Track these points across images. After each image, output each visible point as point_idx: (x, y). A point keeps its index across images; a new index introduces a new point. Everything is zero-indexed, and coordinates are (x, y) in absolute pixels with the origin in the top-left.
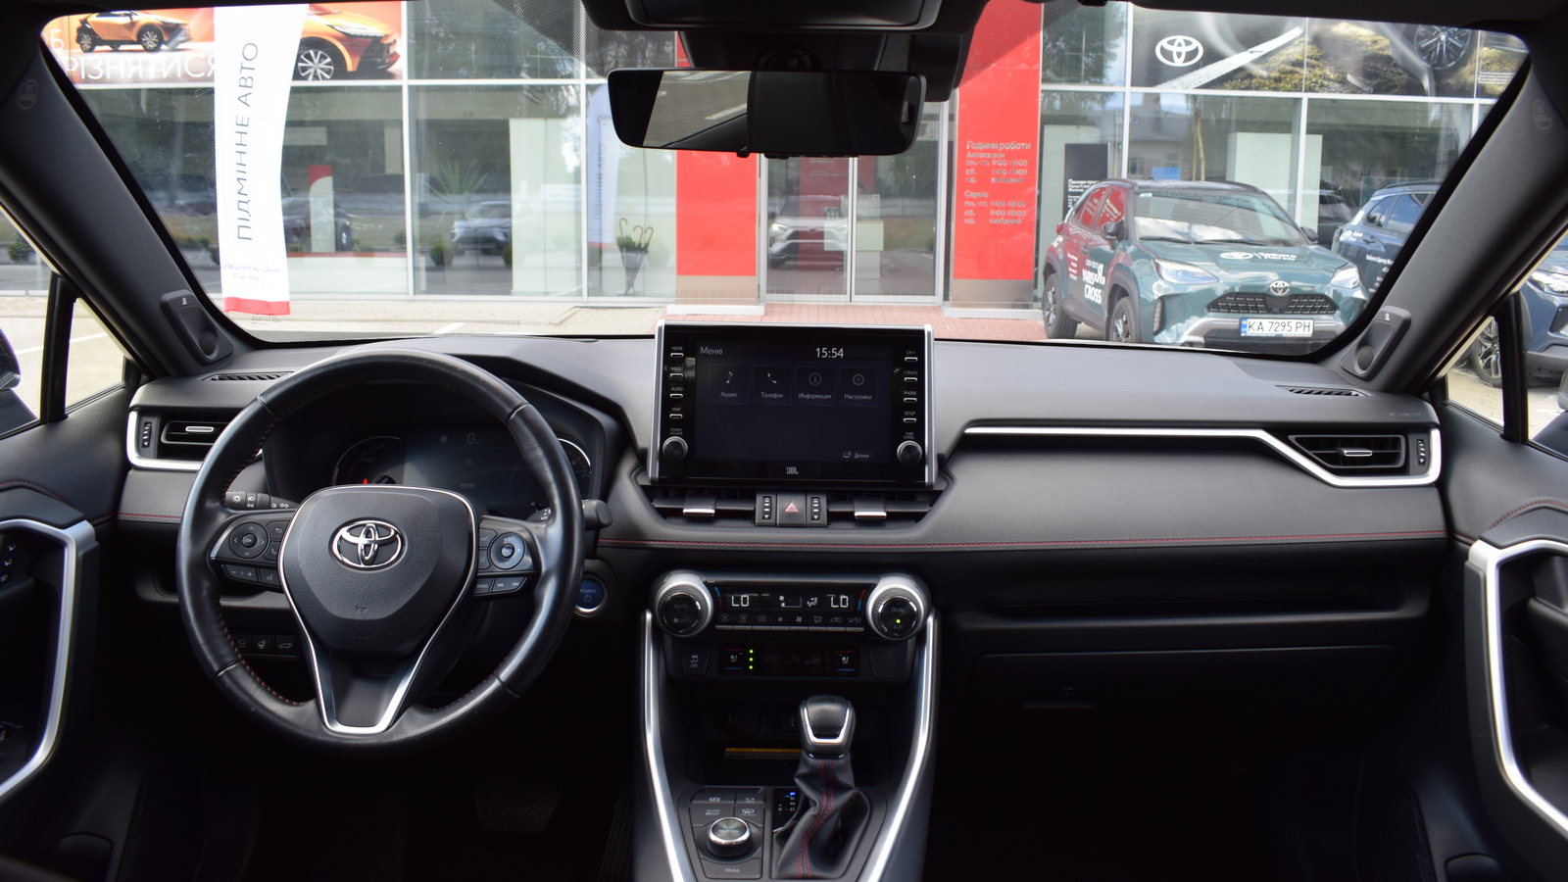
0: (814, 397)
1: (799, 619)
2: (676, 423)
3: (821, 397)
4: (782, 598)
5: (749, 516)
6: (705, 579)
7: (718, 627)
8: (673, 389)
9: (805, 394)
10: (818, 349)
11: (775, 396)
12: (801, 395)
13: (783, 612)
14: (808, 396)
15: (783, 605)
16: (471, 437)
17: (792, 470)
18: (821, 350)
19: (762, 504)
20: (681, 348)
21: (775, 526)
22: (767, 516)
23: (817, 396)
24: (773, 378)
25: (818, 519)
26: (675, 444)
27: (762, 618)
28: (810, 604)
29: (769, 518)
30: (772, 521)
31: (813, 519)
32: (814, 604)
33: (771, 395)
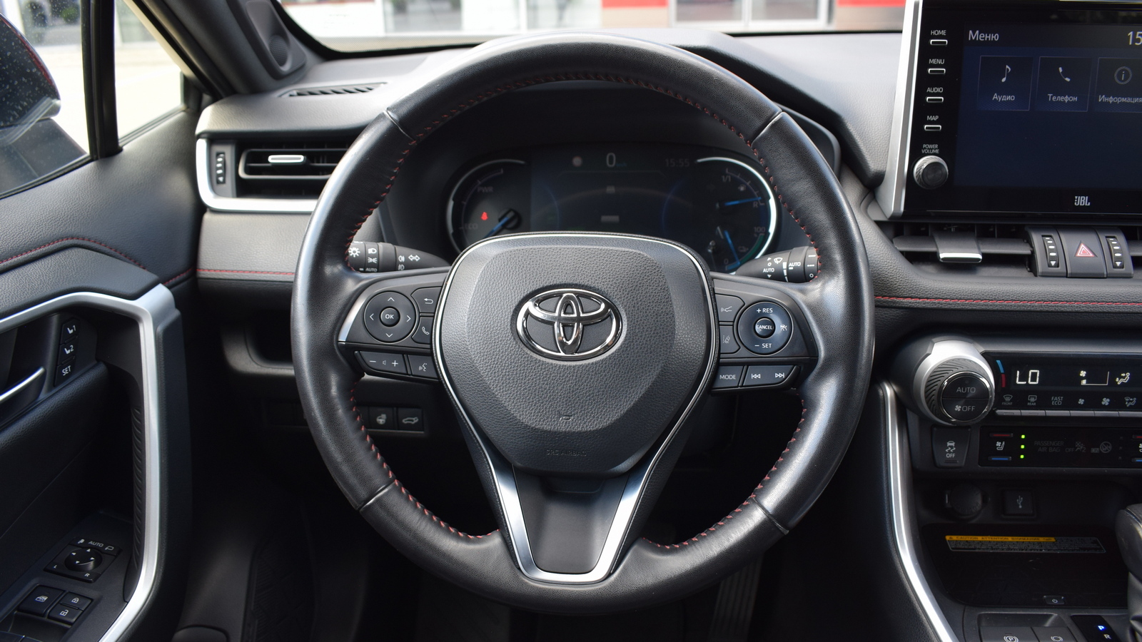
0: (1119, 100)
1: (1106, 401)
2: (932, 137)
3: (1129, 100)
4: (1083, 374)
5: (1027, 262)
6: (982, 349)
7: (999, 412)
8: (929, 90)
9: (1108, 96)
10: (1131, 34)
11: (1067, 99)
12: (1102, 98)
13: (1085, 393)
14: (1111, 100)
15: (1084, 382)
16: (611, 158)
17: (1082, 201)
18: (1134, 35)
19: (1045, 245)
20: (943, 33)
21: (1066, 276)
22: (1053, 263)
23: (1124, 100)
24: (1066, 74)
25: (1122, 267)
26: (933, 166)
27: (1057, 400)
28: (1119, 381)
29: (1057, 265)
30: (1061, 269)
31: (1115, 267)
32: (1125, 381)
33: (1061, 98)
